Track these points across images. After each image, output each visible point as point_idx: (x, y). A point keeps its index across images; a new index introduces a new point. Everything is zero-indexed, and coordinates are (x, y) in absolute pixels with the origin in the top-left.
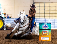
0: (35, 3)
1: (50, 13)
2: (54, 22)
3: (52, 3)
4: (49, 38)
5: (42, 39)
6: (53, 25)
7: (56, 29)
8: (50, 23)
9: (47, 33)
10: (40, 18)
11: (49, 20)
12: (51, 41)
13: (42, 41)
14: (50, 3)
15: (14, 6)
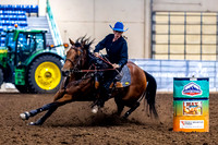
0: (157, 13)
3: (208, 11)
4: (202, 125)
9: (198, 109)
10: (172, 57)
11: (200, 64)
15: (94, 22)
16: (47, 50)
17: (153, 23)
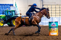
8: (57, 22)
16: (16, 15)
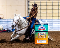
0: (30, 2)
1: (47, 13)
2: (52, 23)
4: (46, 41)
5: (38, 42)
6: (51, 26)
7: (54, 30)
9: (44, 36)
11: (46, 21)
12: (49, 44)
13: (38, 45)
14: (47, 2)
15: (6, 5)
17: (29, 5)
